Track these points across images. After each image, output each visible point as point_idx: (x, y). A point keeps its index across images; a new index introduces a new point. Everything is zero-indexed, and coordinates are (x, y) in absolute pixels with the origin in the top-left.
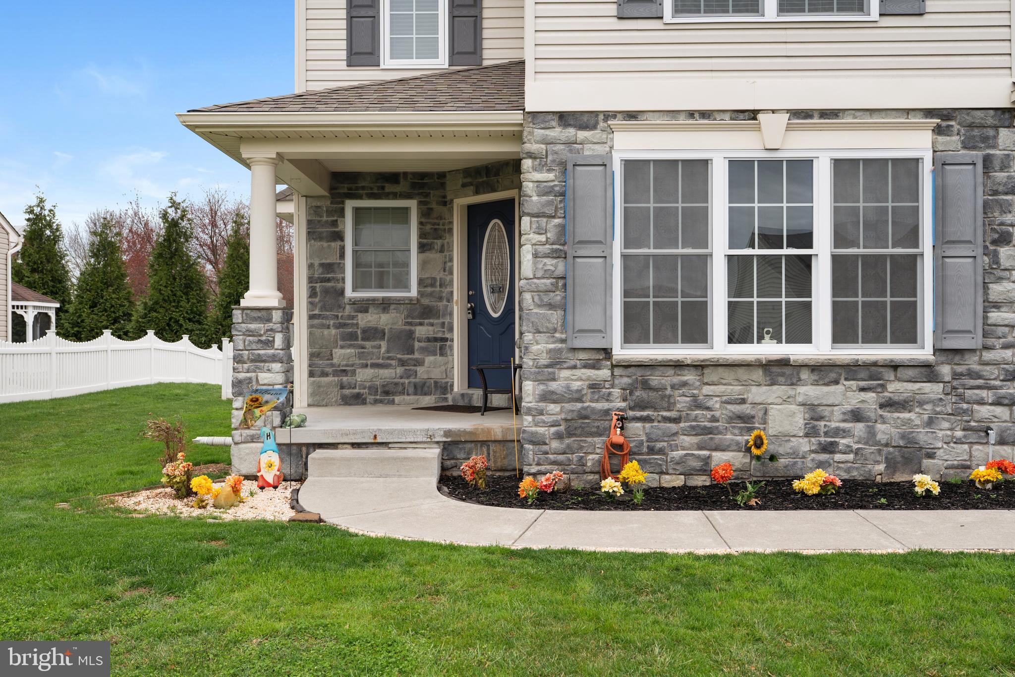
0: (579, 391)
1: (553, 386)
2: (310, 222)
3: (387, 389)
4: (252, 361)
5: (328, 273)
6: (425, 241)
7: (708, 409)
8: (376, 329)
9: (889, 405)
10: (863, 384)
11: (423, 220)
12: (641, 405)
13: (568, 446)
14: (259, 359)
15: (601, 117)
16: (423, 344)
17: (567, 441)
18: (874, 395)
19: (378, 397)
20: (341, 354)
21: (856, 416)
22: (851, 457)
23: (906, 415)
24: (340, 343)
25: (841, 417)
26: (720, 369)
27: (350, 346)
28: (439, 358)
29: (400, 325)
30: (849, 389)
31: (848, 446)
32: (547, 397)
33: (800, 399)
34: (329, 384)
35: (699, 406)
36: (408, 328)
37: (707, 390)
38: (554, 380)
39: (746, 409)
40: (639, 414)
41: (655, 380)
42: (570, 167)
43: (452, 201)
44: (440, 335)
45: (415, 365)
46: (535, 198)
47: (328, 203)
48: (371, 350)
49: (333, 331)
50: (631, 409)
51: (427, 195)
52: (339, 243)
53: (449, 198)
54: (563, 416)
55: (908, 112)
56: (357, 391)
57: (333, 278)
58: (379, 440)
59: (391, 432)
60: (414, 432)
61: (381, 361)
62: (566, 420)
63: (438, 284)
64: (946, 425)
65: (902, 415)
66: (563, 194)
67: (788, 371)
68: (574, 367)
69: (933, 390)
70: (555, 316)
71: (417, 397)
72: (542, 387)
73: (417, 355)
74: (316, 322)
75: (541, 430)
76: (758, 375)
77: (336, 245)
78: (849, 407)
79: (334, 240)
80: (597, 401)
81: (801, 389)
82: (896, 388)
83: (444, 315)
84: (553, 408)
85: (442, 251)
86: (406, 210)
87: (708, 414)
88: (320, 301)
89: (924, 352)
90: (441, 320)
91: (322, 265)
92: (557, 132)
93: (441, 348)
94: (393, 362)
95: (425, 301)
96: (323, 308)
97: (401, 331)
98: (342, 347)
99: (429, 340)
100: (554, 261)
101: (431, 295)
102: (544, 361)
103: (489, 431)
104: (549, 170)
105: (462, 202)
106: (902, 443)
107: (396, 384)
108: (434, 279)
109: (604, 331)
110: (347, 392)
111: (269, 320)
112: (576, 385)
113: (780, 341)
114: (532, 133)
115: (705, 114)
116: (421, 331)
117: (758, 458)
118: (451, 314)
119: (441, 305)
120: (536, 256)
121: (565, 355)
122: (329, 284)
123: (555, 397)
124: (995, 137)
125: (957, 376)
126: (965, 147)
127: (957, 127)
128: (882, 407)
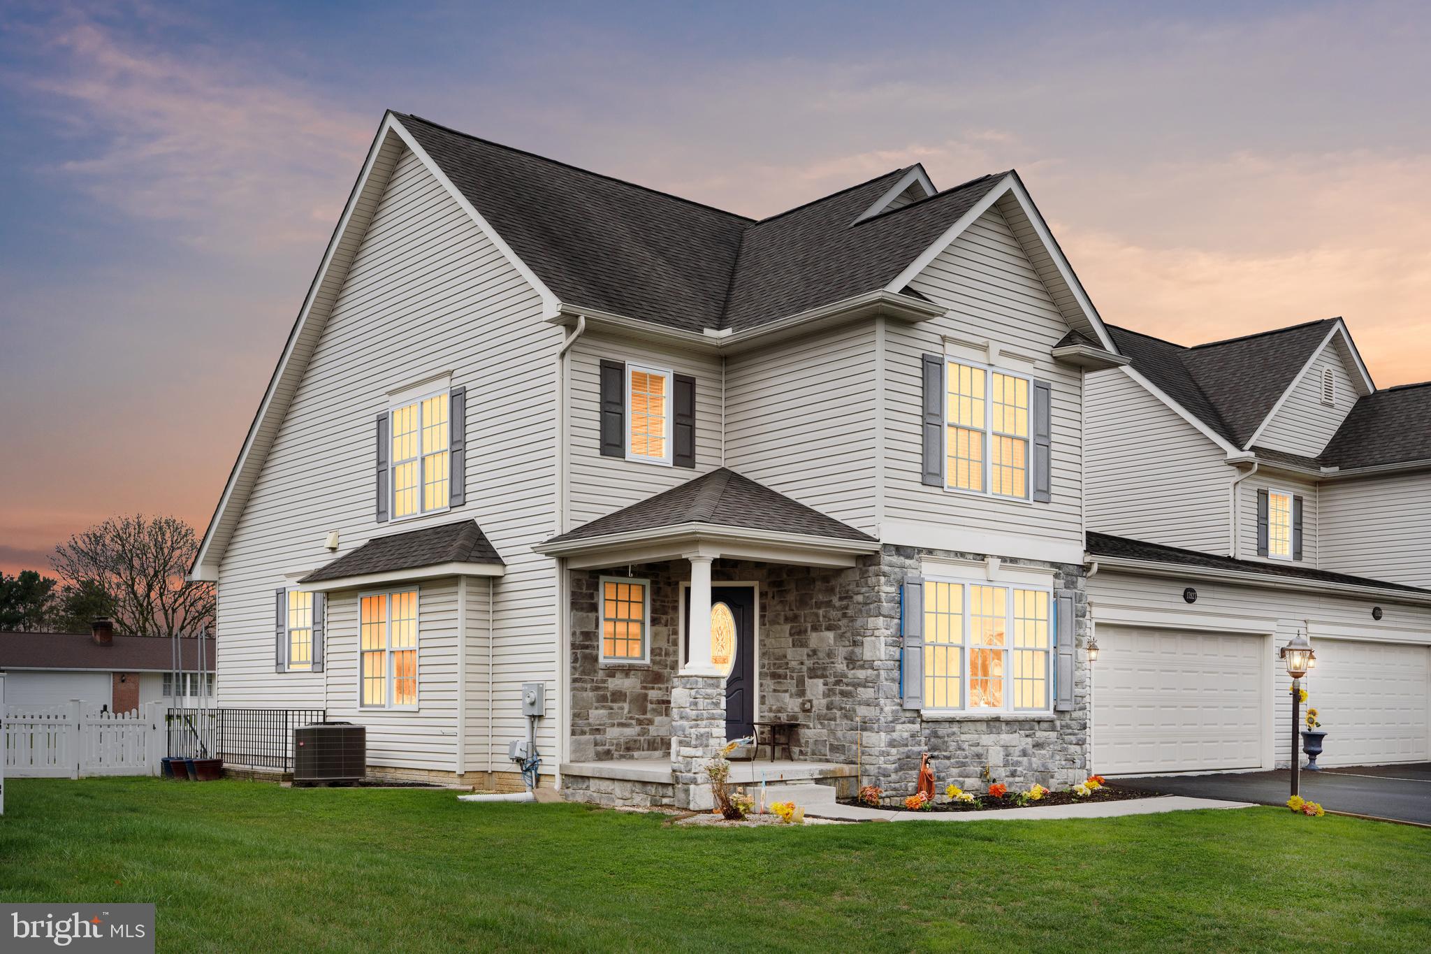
0: (906, 739)
1: (895, 735)
2: (573, 594)
3: (628, 745)
5: (587, 641)
7: (964, 750)
8: (621, 692)
9: (1037, 745)
10: (1027, 732)
11: (655, 597)
12: (934, 748)
14: (712, 718)
15: (916, 551)
16: (654, 706)
17: (900, 773)
18: (1030, 739)
19: (621, 753)
20: (597, 715)
21: (1024, 753)
22: (1022, 779)
23: (1043, 752)
24: (595, 704)
25: (1018, 754)
26: (969, 723)
27: (603, 707)
28: (664, 718)
29: (638, 690)
30: (1021, 736)
32: (892, 744)
33: (1002, 743)
34: (587, 742)
35: (960, 748)
36: (643, 691)
37: (963, 737)
38: (894, 731)
39: (979, 750)
41: (940, 731)
42: (903, 584)
43: (677, 583)
45: (648, 725)
46: (885, 604)
47: (587, 577)
48: (617, 710)
49: (591, 694)
51: (657, 576)
52: (595, 614)
53: (673, 579)
54: (898, 757)
56: (607, 747)
57: (590, 645)
58: (783, 779)
59: (791, 772)
61: (623, 721)
62: (899, 759)
63: (663, 653)
64: (1058, 757)
65: (1041, 752)
66: (900, 602)
67: (997, 724)
68: (904, 723)
71: (650, 752)
72: (889, 737)
73: (648, 716)
74: (578, 685)
75: (889, 766)
76: (983, 727)
77: (592, 615)
78: (1021, 748)
79: (591, 611)
80: (914, 746)
82: (1041, 735)
84: (894, 751)
85: (666, 625)
86: (642, 587)
87: (964, 754)
88: (580, 666)
89: (1050, 712)
91: (582, 633)
92: (895, 559)
93: (666, 709)
94: (634, 722)
95: (656, 668)
96: (583, 673)
97: (639, 695)
98: (596, 708)
99: (659, 702)
100: (895, 649)
101: (659, 663)
102: (890, 719)
103: (842, 770)
104: (891, 585)
107: (635, 741)
108: (663, 649)
110: (600, 748)
112: (906, 735)
114: (884, 559)
115: (962, 554)
116: (653, 694)
117: (989, 782)
119: (666, 671)
120: (886, 644)
121: (901, 714)
122: (587, 651)
123: (895, 743)
124: (1077, 582)
125: (1062, 727)
126: (1065, 587)
127: (1062, 574)
128: (1034, 746)
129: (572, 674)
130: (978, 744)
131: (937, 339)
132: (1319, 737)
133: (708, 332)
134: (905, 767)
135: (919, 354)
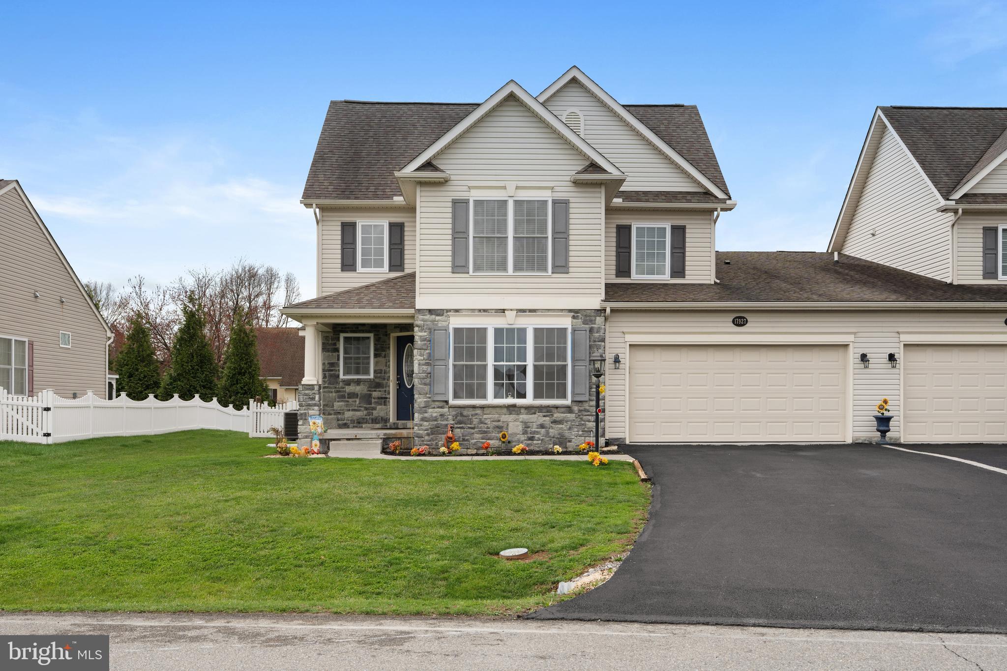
0: (435, 417)
1: (426, 415)
2: (323, 344)
3: (359, 421)
4: (306, 406)
5: (332, 367)
6: (377, 352)
7: (485, 424)
8: (354, 393)
9: (555, 422)
10: (545, 414)
11: (376, 343)
12: (460, 422)
13: (432, 438)
14: (309, 405)
15: (445, 311)
16: (376, 400)
17: (431, 436)
18: (549, 418)
19: (355, 425)
20: (338, 405)
21: (542, 426)
22: (540, 442)
23: (561, 426)
24: (337, 400)
25: (536, 427)
26: (490, 408)
27: (342, 401)
28: (383, 407)
29: (365, 391)
30: (539, 416)
31: (538, 438)
32: (423, 419)
33: (521, 420)
34: (332, 419)
35: (482, 423)
36: (369, 392)
37: (485, 416)
38: (426, 412)
39: (500, 424)
40: (459, 426)
41: (465, 413)
42: (432, 331)
43: (389, 334)
44: (384, 396)
45: (372, 410)
46: (419, 342)
47: (332, 335)
48: (352, 403)
49: (334, 394)
50: (456, 424)
51: (379, 331)
52: (337, 353)
53: (388, 333)
54: (430, 427)
55: (562, 310)
56: (345, 422)
57: (334, 370)
58: (357, 437)
59: (362, 434)
60: (372, 434)
61: (356, 408)
62: (431, 428)
63: (383, 372)
64: (576, 430)
65: (559, 426)
66: (430, 341)
67: (516, 409)
68: (434, 408)
69: (571, 416)
70: (427, 388)
71: (373, 425)
72: (422, 415)
73: (373, 405)
75: (421, 432)
76: (505, 410)
77: (335, 354)
78: (539, 423)
79: (335, 352)
80: (443, 421)
81: (521, 416)
82: (557, 415)
83: (386, 387)
84: (426, 423)
85: (385, 357)
86: (368, 338)
87: (486, 426)
88: (328, 380)
89: (568, 402)
90: (384, 389)
91: (329, 363)
92: (428, 317)
93: (384, 402)
94: (362, 409)
95: (377, 380)
96: (329, 383)
97: (366, 394)
98: (338, 402)
99: (379, 398)
100: (427, 367)
101: (379, 377)
102: (423, 405)
103: (402, 433)
104: (425, 332)
105: (394, 335)
106: (559, 437)
107: (363, 419)
108: (381, 370)
109: (446, 393)
110: (340, 422)
111: (313, 389)
112: (435, 415)
113: (514, 398)
114: (418, 317)
115: (485, 311)
116: (375, 394)
117: (504, 442)
118: (389, 386)
119: (384, 382)
120: (419, 364)
121: (430, 403)
122: (332, 373)
123: (426, 419)
124: (595, 320)
125: (580, 411)
126: (583, 324)
127: (581, 316)
128: (552, 423)
129: (323, 384)
130: (499, 421)
131: (465, 188)
132: (889, 419)
133: (396, 198)
134: (435, 433)
135: (450, 199)
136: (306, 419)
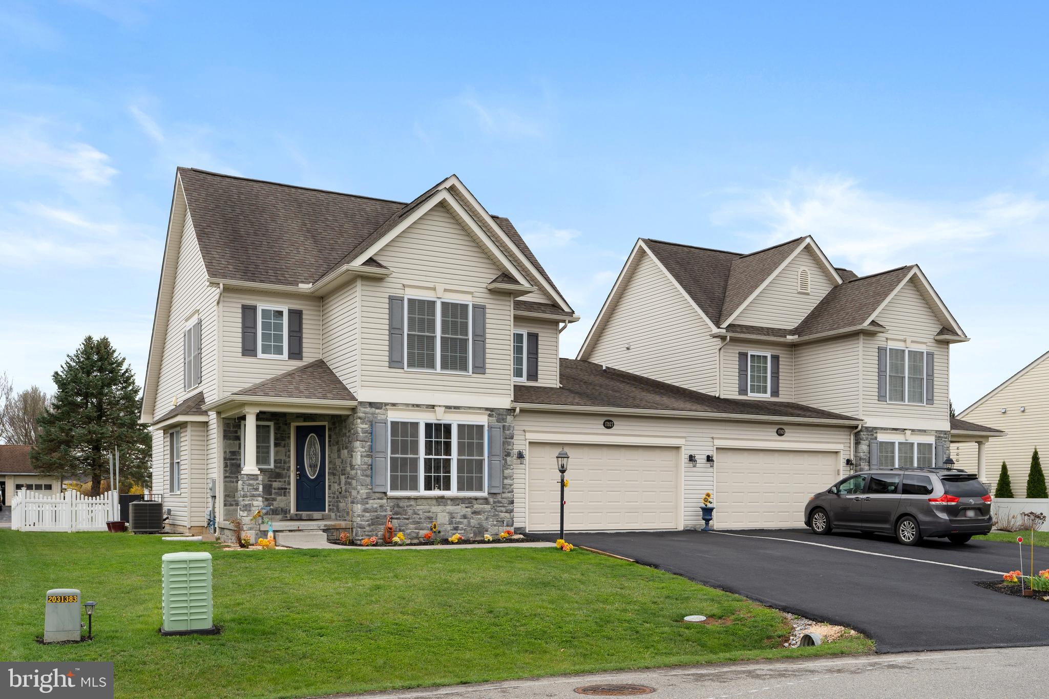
0: (376, 508)
1: (367, 506)
2: (225, 431)
4: (251, 496)
5: (233, 456)
6: (277, 442)
7: (418, 514)
9: (475, 513)
10: (467, 505)
11: (276, 432)
12: (396, 513)
13: (372, 529)
14: (253, 496)
15: (384, 404)
16: (276, 491)
17: (372, 527)
18: (470, 509)
21: (465, 517)
22: (463, 531)
23: (479, 516)
25: (460, 517)
26: (422, 500)
28: (283, 498)
29: (266, 482)
30: (462, 507)
31: (462, 528)
32: (365, 510)
33: (447, 511)
35: (415, 513)
36: (269, 483)
37: (418, 507)
38: (367, 504)
39: (430, 514)
40: (396, 516)
41: (401, 504)
42: (374, 423)
43: (290, 423)
44: (283, 487)
45: (273, 501)
46: (361, 434)
47: (233, 422)
50: (393, 515)
51: (278, 420)
52: (238, 442)
54: (371, 518)
55: (480, 408)
57: (236, 458)
58: (300, 529)
59: (304, 525)
60: (313, 525)
62: (371, 519)
63: (283, 462)
64: (491, 520)
65: (478, 517)
66: (371, 433)
67: (444, 500)
68: (375, 499)
69: (487, 507)
70: (368, 480)
71: (273, 516)
72: (364, 507)
73: (274, 496)
74: (227, 479)
75: (363, 523)
76: (434, 502)
78: (462, 514)
79: (236, 440)
80: (382, 512)
81: (448, 507)
82: (477, 507)
83: (285, 477)
84: (367, 514)
85: (284, 447)
86: (268, 426)
87: (418, 516)
88: (229, 469)
89: (484, 494)
90: (284, 480)
91: (230, 452)
92: (368, 410)
93: (284, 493)
95: (277, 470)
96: (231, 473)
97: (267, 484)
99: (279, 489)
100: (368, 459)
101: (280, 467)
102: (364, 496)
103: (340, 524)
104: (366, 424)
105: (294, 425)
106: (478, 526)
108: (281, 460)
109: (385, 486)
111: (257, 480)
112: (375, 506)
113: (440, 490)
114: (360, 409)
115: (417, 406)
116: (276, 485)
117: (435, 532)
118: (289, 477)
119: (285, 472)
120: (361, 456)
121: (371, 494)
122: (234, 461)
123: (368, 510)
124: (506, 418)
125: (495, 502)
126: (498, 422)
127: (496, 414)
128: (472, 513)
129: (224, 474)
130: (429, 512)
131: (401, 286)
132: (711, 510)
133: (300, 285)
134: (376, 524)
135: (386, 295)
136: (250, 511)
